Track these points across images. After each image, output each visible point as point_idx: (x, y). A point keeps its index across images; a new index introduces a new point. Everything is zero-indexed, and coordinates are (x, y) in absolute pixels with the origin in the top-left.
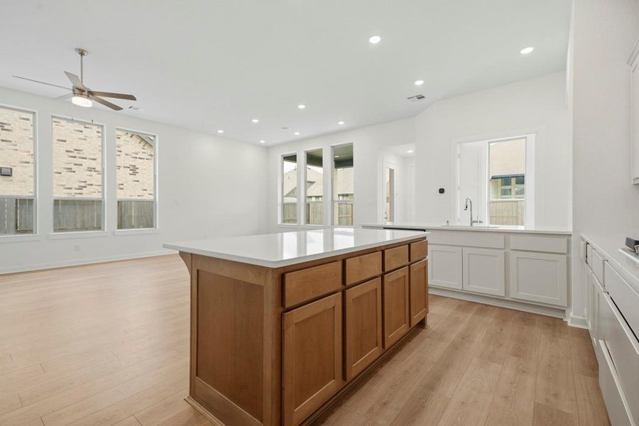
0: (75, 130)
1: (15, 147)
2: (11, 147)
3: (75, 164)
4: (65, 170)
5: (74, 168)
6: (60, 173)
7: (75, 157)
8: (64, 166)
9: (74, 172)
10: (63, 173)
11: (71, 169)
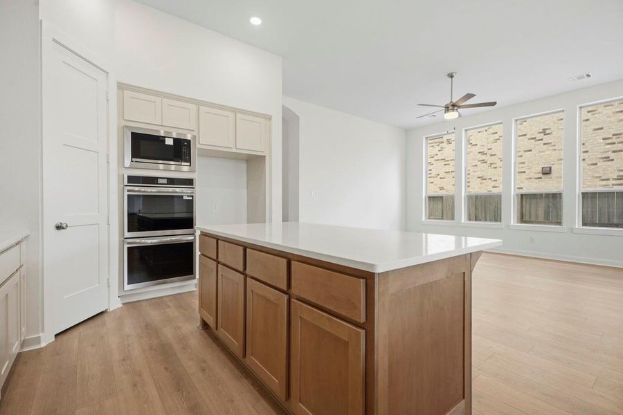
0: (614, 113)
1: (554, 148)
2: (551, 148)
3: (614, 152)
4: (601, 160)
5: (612, 156)
6: (596, 164)
7: (614, 143)
8: (600, 156)
9: (613, 160)
10: (599, 164)
11: (608, 157)
